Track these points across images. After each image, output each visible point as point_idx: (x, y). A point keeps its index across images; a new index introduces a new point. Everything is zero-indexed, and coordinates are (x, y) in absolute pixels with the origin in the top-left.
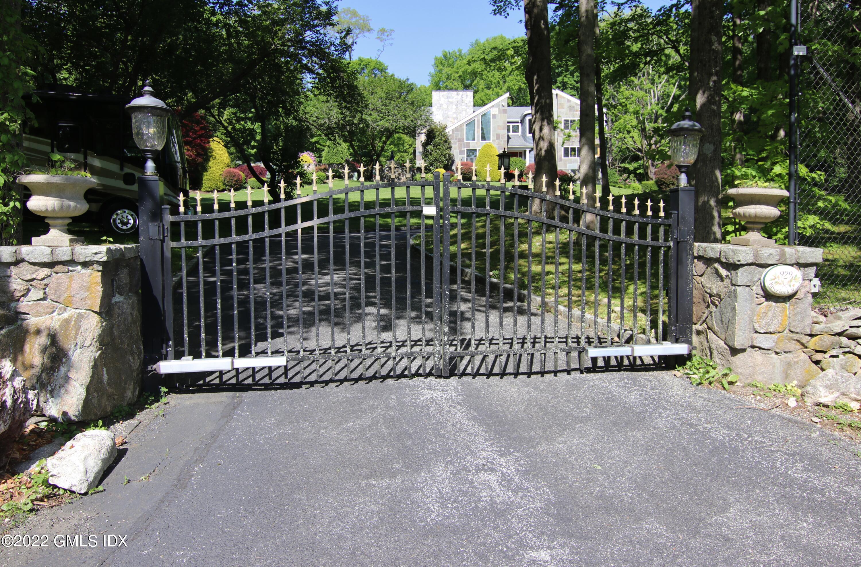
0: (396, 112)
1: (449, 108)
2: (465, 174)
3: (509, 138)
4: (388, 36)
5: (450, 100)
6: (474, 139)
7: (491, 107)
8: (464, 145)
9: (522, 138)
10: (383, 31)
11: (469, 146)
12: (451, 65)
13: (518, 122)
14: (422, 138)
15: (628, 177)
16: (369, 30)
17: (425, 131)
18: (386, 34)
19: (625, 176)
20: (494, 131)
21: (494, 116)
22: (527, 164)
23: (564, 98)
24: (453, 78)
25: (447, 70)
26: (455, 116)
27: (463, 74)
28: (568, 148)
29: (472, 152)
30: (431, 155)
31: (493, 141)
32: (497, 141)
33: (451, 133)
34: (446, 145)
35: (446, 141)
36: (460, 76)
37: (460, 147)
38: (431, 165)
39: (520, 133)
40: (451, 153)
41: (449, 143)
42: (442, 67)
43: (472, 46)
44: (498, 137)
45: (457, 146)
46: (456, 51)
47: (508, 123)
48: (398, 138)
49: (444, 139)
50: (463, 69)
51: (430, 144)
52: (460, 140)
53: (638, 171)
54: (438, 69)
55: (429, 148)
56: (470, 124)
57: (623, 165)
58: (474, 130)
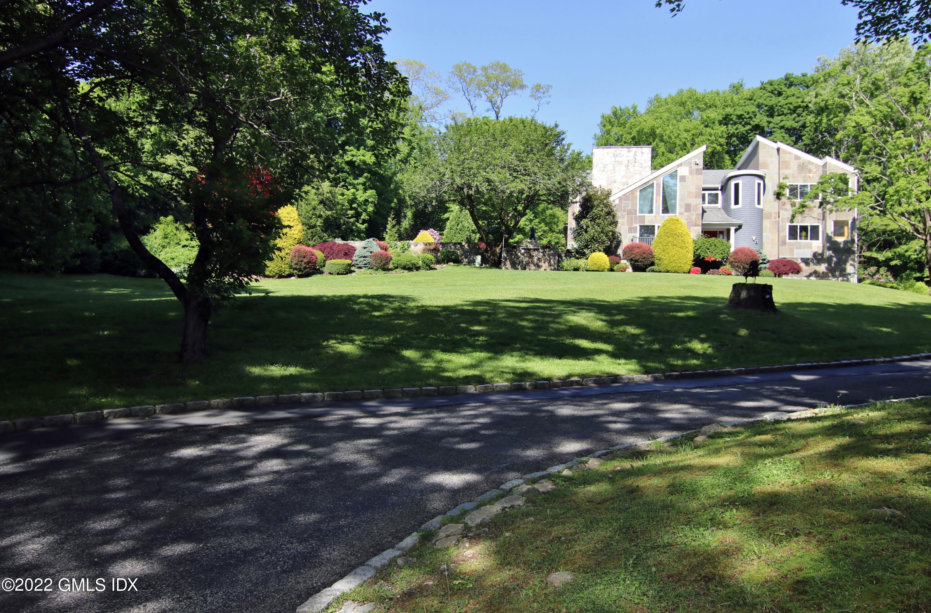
0: (536, 169)
1: (617, 169)
2: (637, 261)
3: (704, 211)
4: (544, 93)
5: (618, 159)
6: (651, 211)
7: (678, 166)
8: (636, 219)
9: (722, 211)
10: (538, 88)
11: (644, 222)
12: (623, 125)
13: (716, 189)
14: (576, 209)
15: (878, 271)
16: (522, 87)
17: (578, 199)
18: (542, 91)
19: (873, 269)
20: (682, 199)
21: (683, 178)
22: (732, 250)
23: (790, 153)
24: (624, 140)
25: (616, 130)
26: (624, 180)
27: (638, 135)
28: (796, 226)
29: (648, 230)
30: (586, 232)
31: (680, 214)
32: (686, 214)
33: (617, 202)
34: (610, 218)
35: (609, 213)
36: (633, 138)
37: (630, 223)
38: (586, 247)
39: (720, 205)
40: (617, 230)
41: (614, 216)
42: (610, 127)
43: (650, 102)
44: (688, 208)
45: (625, 220)
46: (630, 107)
47: (704, 189)
48: (550, 215)
49: (606, 210)
50: (637, 129)
51: (585, 218)
52: (631, 213)
53: (893, 263)
54: (605, 129)
55: (583, 222)
56: (646, 188)
57: (868, 254)
58: (652, 199)
